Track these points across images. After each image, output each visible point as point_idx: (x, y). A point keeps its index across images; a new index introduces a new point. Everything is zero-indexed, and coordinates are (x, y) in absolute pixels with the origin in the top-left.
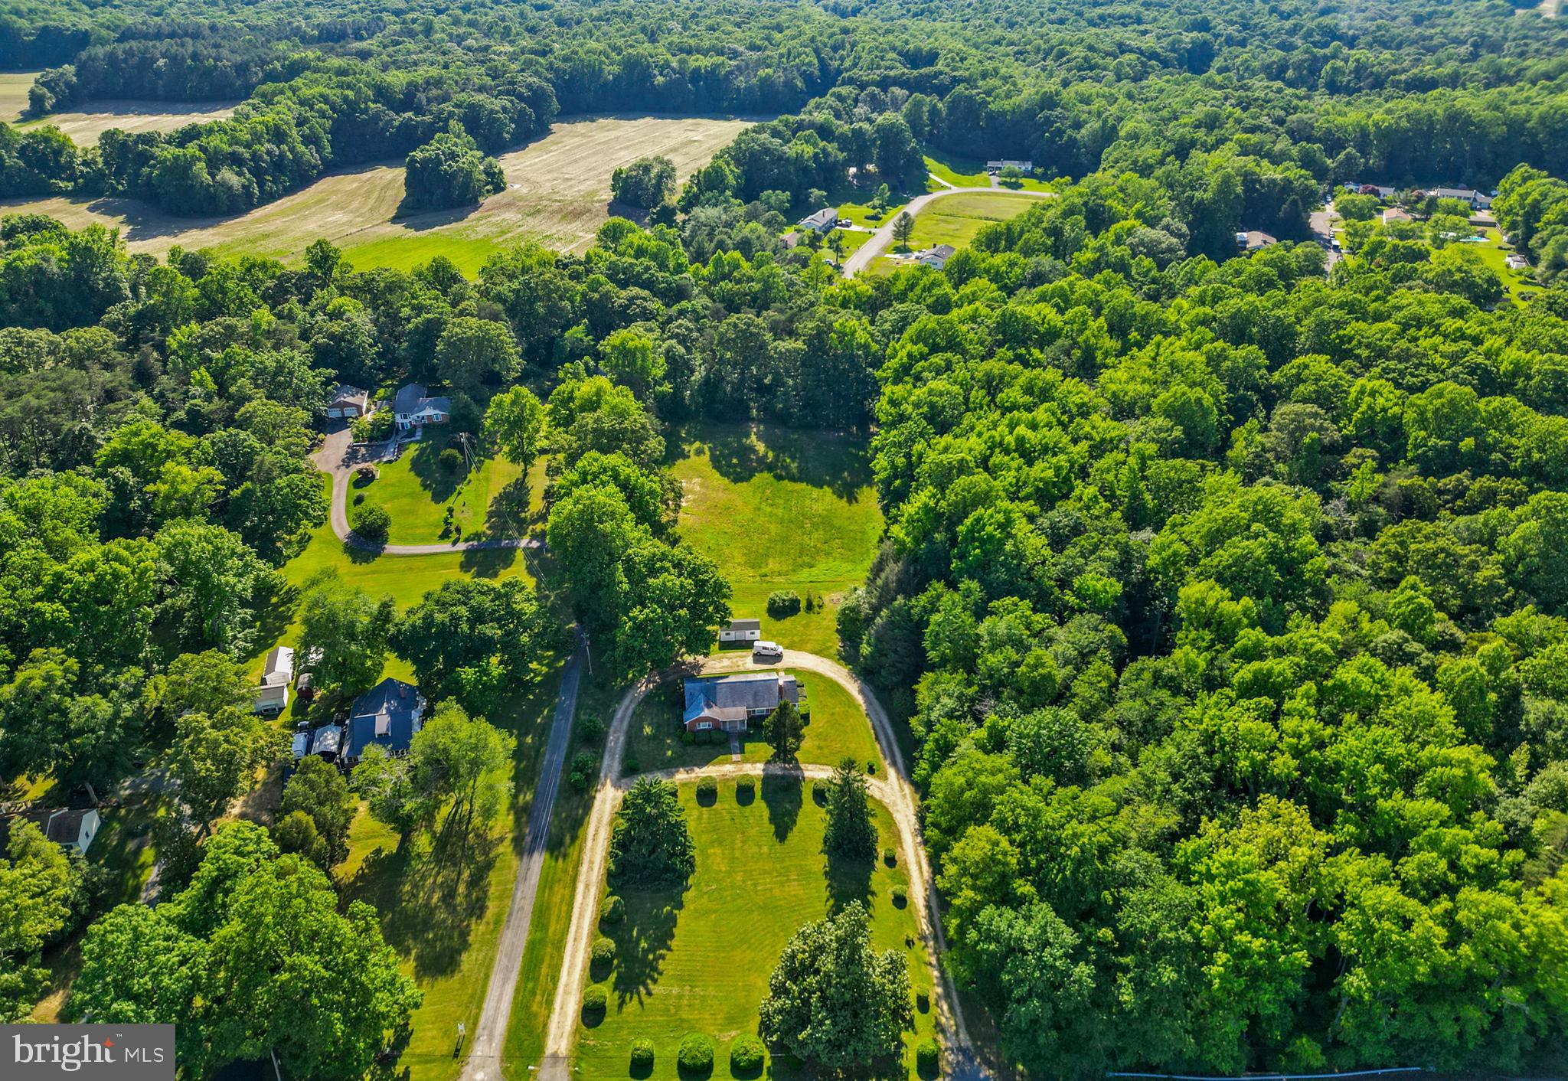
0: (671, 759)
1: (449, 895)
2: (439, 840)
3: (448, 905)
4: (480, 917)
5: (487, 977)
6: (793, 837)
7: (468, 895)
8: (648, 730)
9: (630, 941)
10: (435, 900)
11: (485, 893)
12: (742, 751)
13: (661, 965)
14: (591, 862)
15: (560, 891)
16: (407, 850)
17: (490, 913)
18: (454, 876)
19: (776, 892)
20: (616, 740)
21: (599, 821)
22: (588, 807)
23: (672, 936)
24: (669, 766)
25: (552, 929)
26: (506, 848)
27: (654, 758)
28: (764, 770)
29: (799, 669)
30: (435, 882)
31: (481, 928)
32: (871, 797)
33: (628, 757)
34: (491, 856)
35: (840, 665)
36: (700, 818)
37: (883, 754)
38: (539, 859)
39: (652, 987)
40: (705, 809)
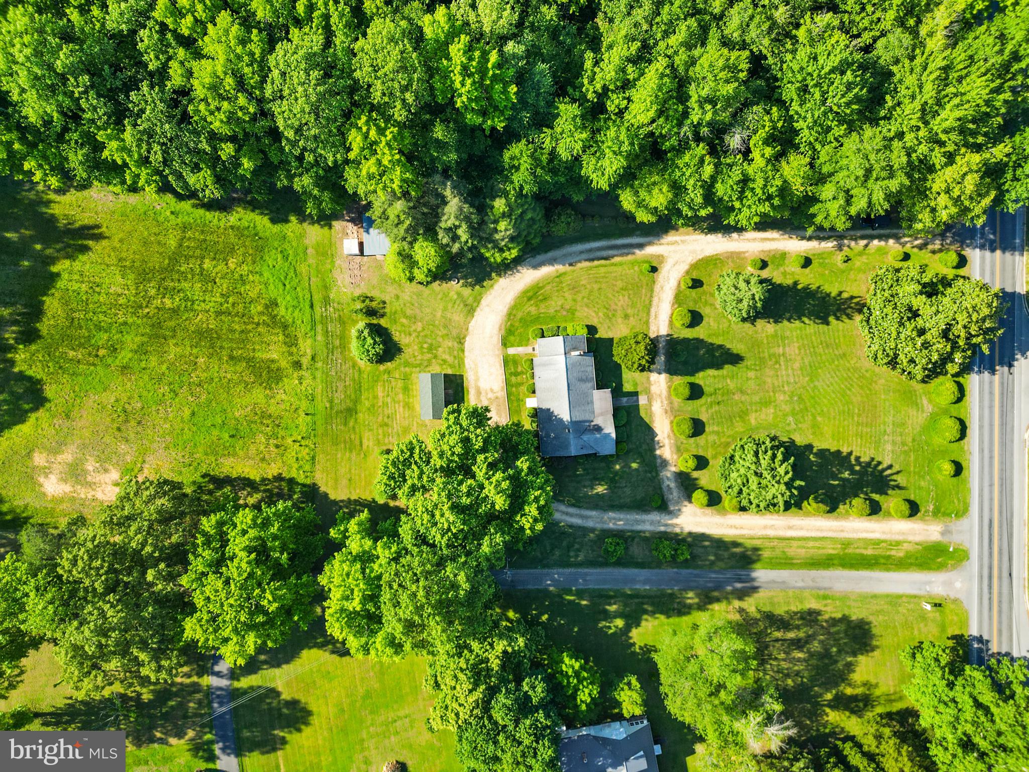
0: (643, 463)
1: (798, 644)
3: (807, 642)
4: (818, 613)
5: (875, 596)
6: (736, 347)
7: (798, 628)
8: (600, 489)
9: (843, 486)
10: (801, 655)
11: (796, 613)
12: (635, 394)
13: (865, 459)
14: (765, 527)
15: (794, 551)
17: (814, 605)
18: (778, 645)
19: (797, 365)
20: (616, 521)
22: (703, 537)
23: (839, 452)
24: (654, 465)
25: (831, 552)
26: (751, 605)
27: (642, 480)
28: (660, 373)
29: (503, 332)
30: (784, 660)
31: (829, 609)
32: (687, 272)
33: (641, 506)
34: (758, 616)
35: (492, 286)
36: (717, 433)
37: (627, 254)
38: (761, 574)
39: (885, 465)
40: (707, 429)
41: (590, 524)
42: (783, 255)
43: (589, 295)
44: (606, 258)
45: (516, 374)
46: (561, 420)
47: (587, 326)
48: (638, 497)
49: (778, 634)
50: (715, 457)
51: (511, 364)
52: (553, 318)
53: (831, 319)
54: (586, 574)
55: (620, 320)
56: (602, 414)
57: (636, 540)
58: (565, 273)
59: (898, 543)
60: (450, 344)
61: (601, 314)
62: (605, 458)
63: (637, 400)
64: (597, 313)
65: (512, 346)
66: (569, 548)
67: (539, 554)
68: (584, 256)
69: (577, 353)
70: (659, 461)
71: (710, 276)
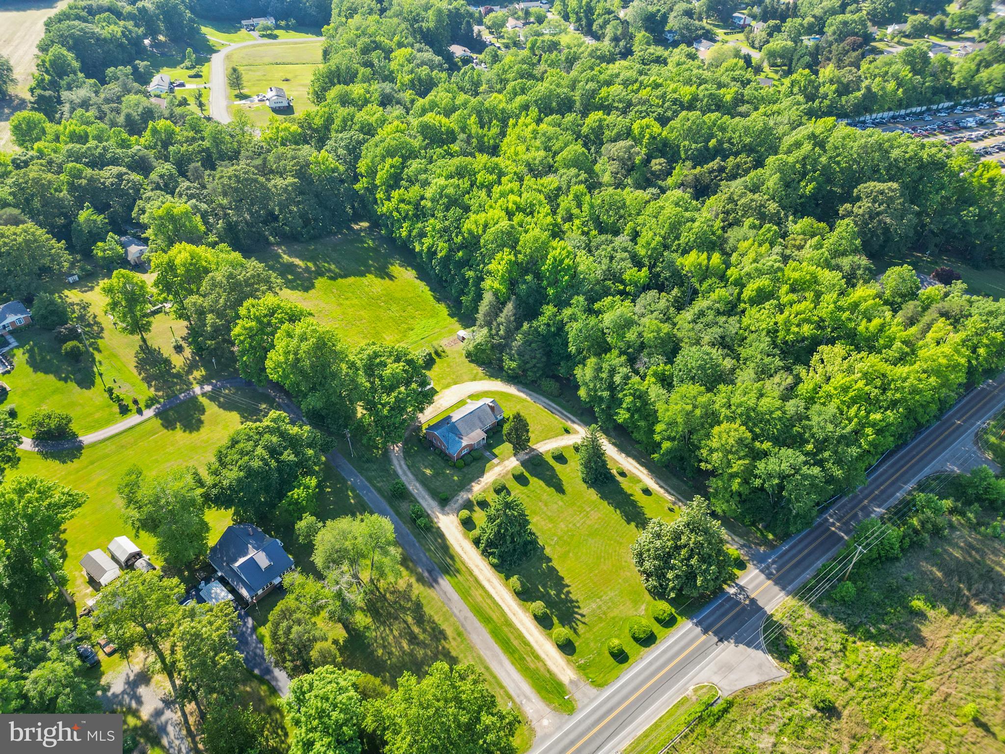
0: (460, 481)
1: (413, 639)
2: (369, 610)
3: (418, 644)
4: (445, 638)
6: (566, 486)
7: (425, 631)
8: (428, 472)
9: (544, 595)
10: (406, 646)
11: (434, 622)
12: (496, 456)
13: (573, 597)
14: (477, 566)
15: (477, 594)
16: (354, 629)
17: (449, 632)
18: (403, 625)
19: (588, 522)
20: (415, 488)
21: (458, 541)
22: (442, 536)
23: (562, 578)
25: (495, 617)
26: (418, 590)
27: (450, 486)
28: (517, 460)
30: (394, 637)
31: (453, 643)
33: (434, 494)
34: (414, 599)
37: (563, 419)
38: (445, 582)
39: (580, 612)
41: (403, 477)
42: (640, 481)
44: (553, 413)
48: (438, 490)
49: (410, 620)
53: (633, 524)
54: (371, 492)
57: (412, 504)
58: (529, 401)
59: (537, 657)
62: (448, 459)
63: (493, 459)
68: (544, 404)
70: (468, 487)
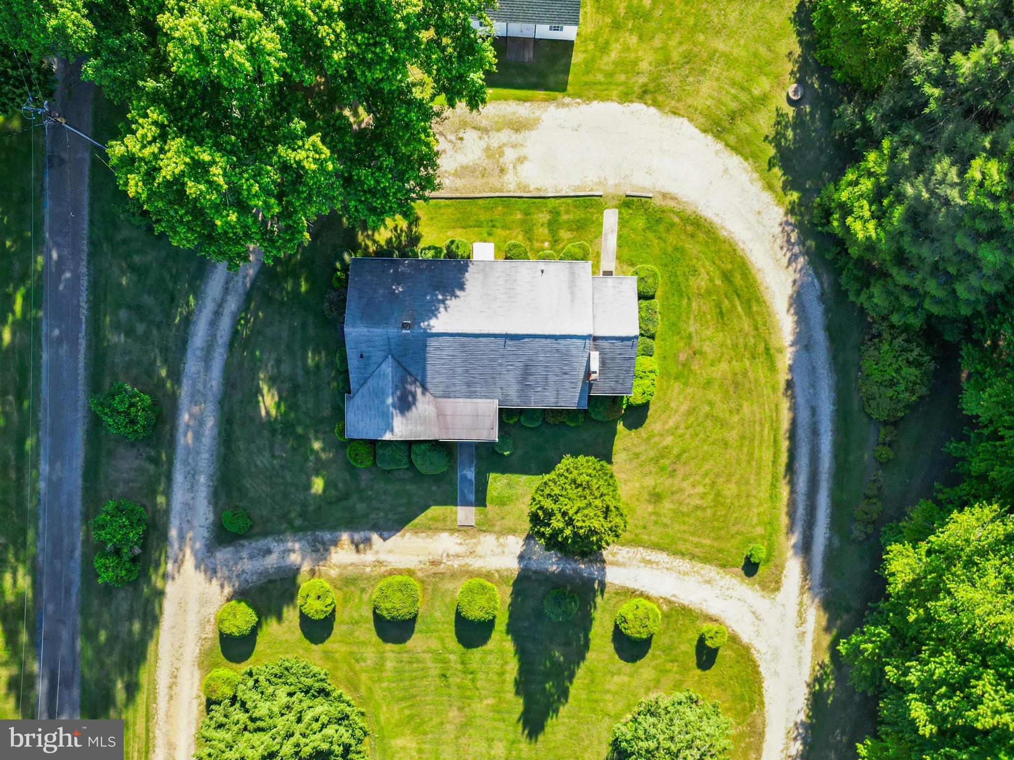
0: (325, 499)
8: (269, 401)
24: (320, 525)
27: (285, 495)
28: (521, 557)
29: (658, 202)
32: (734, 639)
35: (770, 187)
36: (379, 667)
37: (791, 514)
40: (389, 646)
41: (192, 365)
43: (715, 418)
44: (791, 468)
45: (553, 225)
46: (432, 313)
47: (646, 406)
48: (247, 483)
50: (328, 656)
51: (579, 214)
52: (675, 329)
54: (74, 344)
55: (649, 482)
56: (441, 414)
57: (151, 467)
58: (772, 368)
60: (644, 66)
61: (669, 440)
62: (339, 414)
63: (466, 503)
64: (672, 432)
65: (622, 223)
66: (138, 310)
67: (125, 233)
68: (804, 416)
69: (595, 366)
70: (327, 536)
71: (719, 684)
